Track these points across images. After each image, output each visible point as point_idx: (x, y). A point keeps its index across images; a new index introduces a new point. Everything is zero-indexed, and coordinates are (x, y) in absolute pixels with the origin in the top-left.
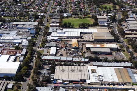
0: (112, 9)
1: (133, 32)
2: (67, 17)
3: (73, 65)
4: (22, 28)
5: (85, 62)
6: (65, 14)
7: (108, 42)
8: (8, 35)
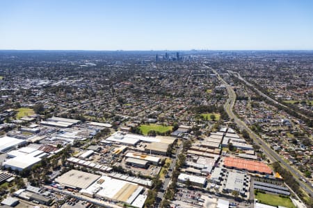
0: (209, 119)
1: (201, 149)
2: (148, 123)
3: (90, 172)
4: (91, 129)
5: (105, 171)
6: (150, 120)
7: (156, 154)
8: (71, 134)
